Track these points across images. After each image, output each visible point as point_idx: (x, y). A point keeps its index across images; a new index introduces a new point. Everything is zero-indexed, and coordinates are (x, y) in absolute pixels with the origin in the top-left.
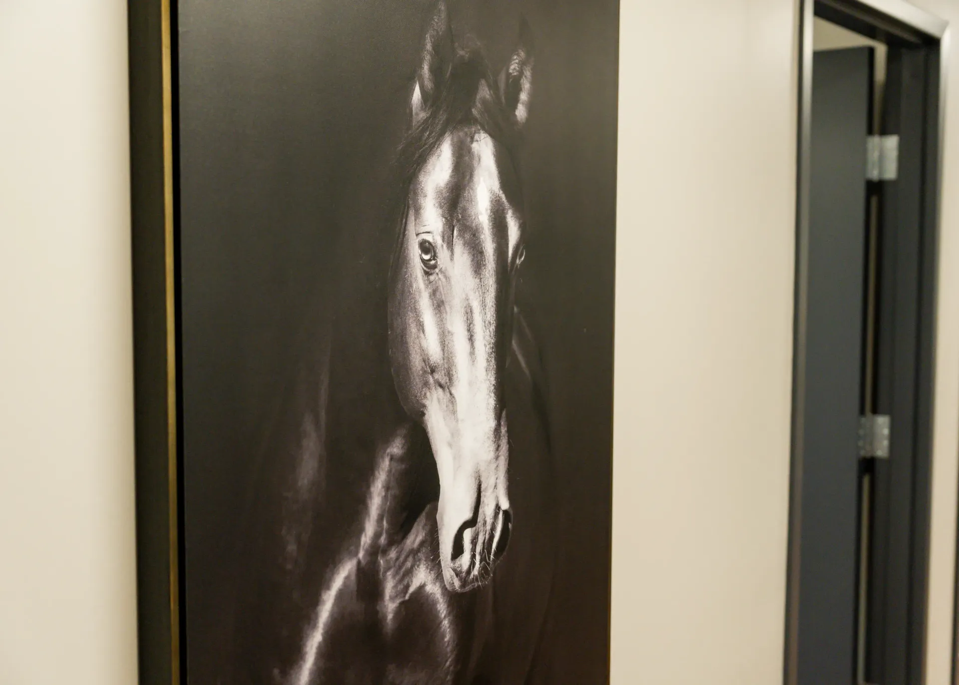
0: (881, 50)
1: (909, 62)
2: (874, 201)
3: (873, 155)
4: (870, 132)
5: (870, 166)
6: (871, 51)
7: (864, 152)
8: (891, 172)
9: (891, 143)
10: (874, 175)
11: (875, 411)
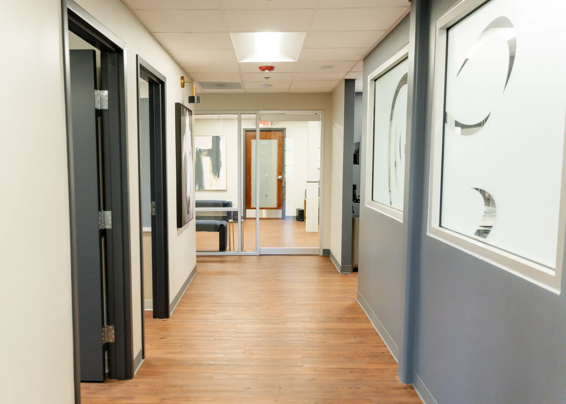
0: (98, 52)
1: (110, 58)
2: (99, 118)
3: (98, 99)
4: (96, 88)
5: (96, 103)
6: (94, 52)
7: (93, 97)
8: (105, 107)
9: (106, 93)
10: (98, 107)
11: (105, 209)
